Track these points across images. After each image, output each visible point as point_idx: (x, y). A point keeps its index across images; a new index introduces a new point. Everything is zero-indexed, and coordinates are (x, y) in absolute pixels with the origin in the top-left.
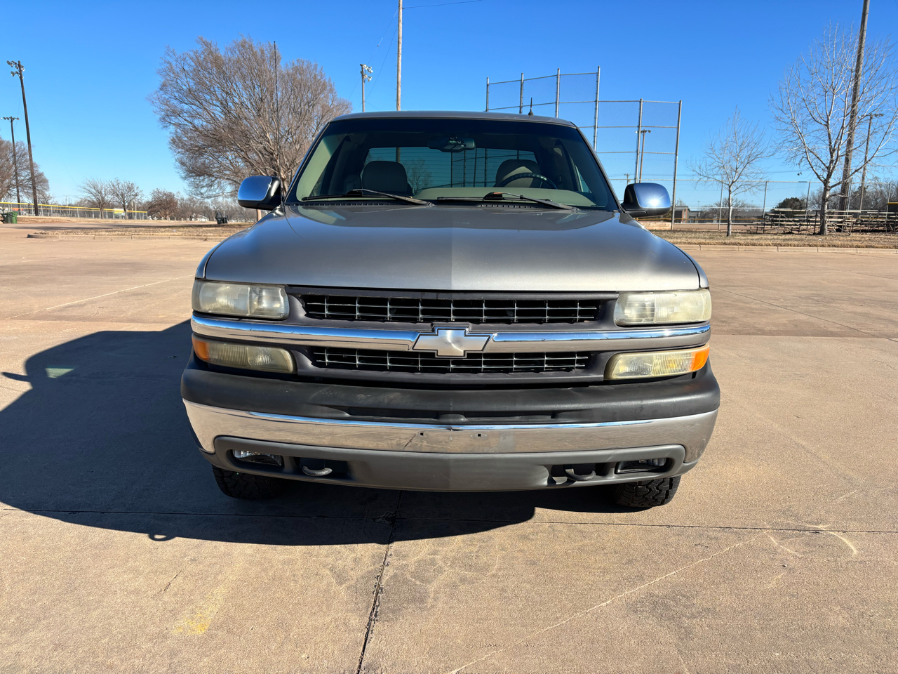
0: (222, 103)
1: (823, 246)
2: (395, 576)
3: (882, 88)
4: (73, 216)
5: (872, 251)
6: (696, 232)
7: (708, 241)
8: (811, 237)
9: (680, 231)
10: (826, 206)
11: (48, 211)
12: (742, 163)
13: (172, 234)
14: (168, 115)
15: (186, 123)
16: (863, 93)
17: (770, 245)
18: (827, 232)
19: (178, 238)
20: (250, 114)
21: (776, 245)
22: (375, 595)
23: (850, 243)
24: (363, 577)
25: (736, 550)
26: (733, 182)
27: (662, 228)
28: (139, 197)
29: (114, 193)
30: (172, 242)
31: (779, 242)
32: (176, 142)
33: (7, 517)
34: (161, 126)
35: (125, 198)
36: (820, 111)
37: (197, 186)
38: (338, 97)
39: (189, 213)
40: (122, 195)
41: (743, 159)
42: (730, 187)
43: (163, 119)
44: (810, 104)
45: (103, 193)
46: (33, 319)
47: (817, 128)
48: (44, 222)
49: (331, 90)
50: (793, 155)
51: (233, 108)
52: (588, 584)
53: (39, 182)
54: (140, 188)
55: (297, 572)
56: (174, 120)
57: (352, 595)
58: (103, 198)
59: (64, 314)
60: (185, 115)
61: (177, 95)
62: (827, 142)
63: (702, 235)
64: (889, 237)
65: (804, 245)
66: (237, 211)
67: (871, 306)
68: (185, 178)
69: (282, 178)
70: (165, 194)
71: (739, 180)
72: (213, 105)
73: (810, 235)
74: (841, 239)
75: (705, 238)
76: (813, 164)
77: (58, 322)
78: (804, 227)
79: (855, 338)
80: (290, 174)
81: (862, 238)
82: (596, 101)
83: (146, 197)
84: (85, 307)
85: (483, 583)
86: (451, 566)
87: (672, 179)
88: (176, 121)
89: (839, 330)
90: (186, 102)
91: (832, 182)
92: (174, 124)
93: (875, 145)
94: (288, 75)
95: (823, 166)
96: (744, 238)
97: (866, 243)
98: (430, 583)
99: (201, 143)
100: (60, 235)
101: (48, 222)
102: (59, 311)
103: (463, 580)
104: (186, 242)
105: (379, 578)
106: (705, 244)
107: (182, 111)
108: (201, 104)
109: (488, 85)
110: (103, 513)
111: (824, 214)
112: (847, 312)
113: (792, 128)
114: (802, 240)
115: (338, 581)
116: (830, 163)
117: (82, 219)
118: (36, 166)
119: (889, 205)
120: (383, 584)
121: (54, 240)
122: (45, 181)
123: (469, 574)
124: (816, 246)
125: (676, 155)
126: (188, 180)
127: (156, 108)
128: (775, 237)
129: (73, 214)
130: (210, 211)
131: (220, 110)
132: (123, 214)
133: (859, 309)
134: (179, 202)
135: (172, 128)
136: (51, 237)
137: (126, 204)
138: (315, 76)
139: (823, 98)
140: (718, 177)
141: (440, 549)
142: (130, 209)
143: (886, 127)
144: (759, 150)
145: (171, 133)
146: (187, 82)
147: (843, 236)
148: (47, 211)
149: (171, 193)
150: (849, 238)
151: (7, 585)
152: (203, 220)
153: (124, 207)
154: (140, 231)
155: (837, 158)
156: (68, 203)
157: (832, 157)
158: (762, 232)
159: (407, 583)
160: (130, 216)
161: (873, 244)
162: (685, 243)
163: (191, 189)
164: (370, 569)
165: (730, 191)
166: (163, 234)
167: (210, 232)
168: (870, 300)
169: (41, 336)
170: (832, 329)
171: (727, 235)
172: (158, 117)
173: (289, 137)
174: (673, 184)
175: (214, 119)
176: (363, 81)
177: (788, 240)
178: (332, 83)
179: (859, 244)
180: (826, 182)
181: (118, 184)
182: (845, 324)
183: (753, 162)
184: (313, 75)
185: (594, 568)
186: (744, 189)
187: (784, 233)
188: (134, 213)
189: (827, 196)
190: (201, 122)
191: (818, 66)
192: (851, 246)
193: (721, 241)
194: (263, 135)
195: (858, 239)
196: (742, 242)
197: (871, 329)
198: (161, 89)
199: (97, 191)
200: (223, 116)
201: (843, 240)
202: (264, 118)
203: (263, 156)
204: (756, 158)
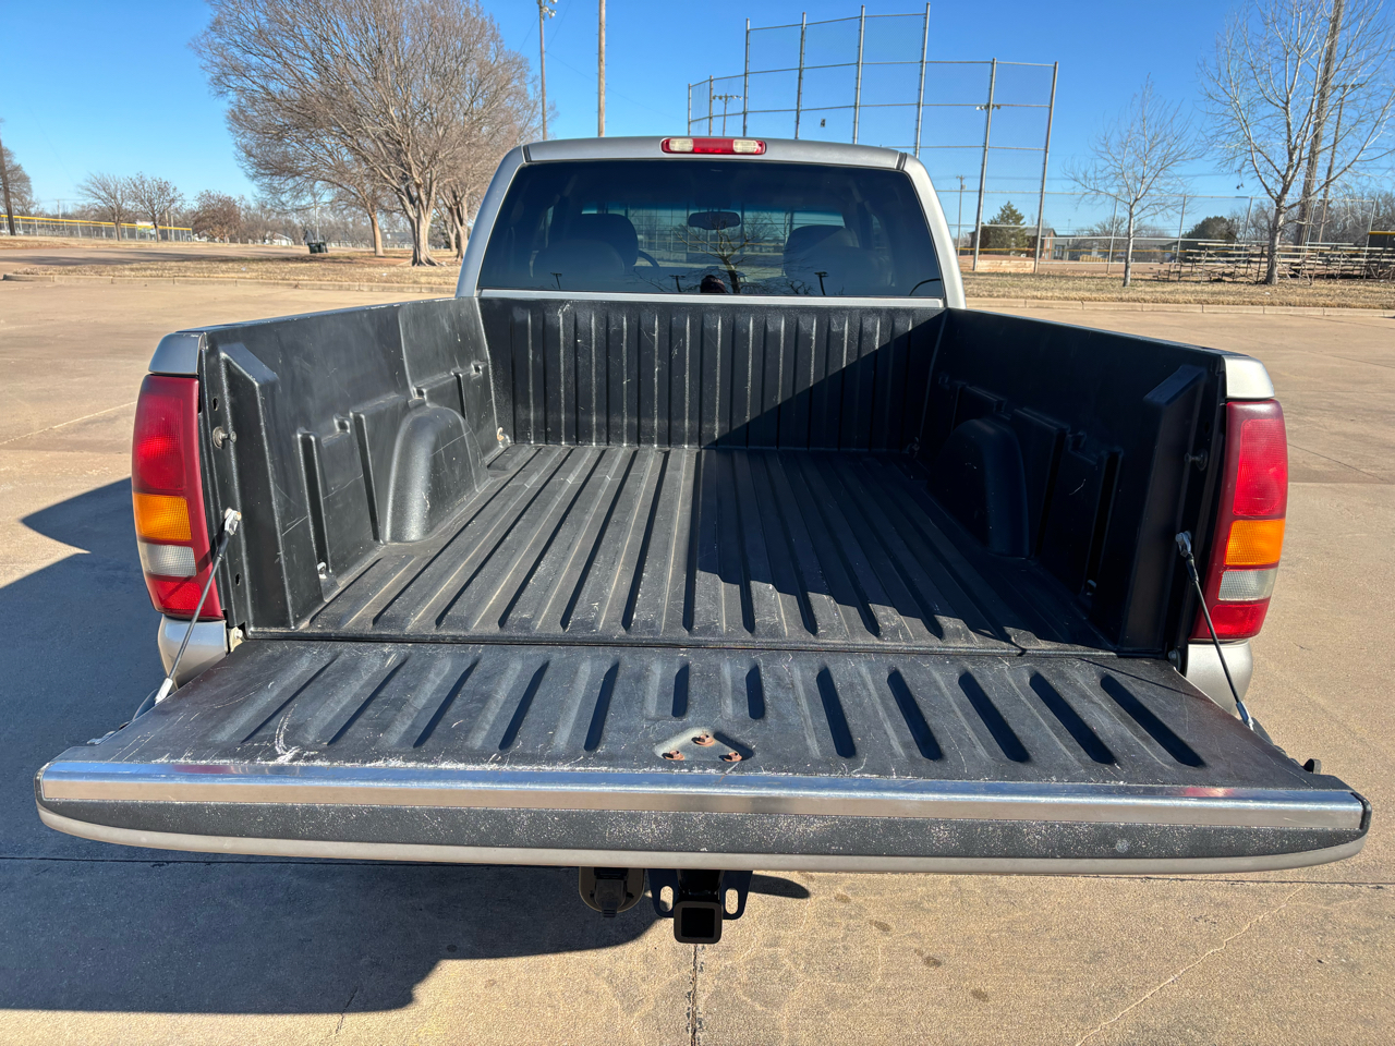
0: (313, 54)
1: (1272, 304)
2: (717, 994)
3: (1376, 49)
4: (71, 234)
5: (1346, 312)
6: (1074, 278)
7: (1095, 295)
8: (1252, 289)
9: (1048, 276)
10: (1278, 239)
11: (30, 226)
12: (1152, 168)
13: (241, 275)
14: (225, 74)
15: (255, 87)
16: (1345, 57)
17: (1190, 302)
18: (1276, 279)
19: (251, 284)
20: (363, 74)
21: (1200, 302)
22: (690, 1034)
23: (1313, 300)
24: (665, 997)
25: (1262, 929)
26: (1136, 200)
27: (1021, 271)
28: (178, 204)
29: (136, 198)
30: (240, 291)
31: (1205, 297)
32: (238, 119)
33: (47, 876)
34: (214, 92)
35: (156, 208)
36: (1276, 84)
37: (275, 191)
38: (506, 49)
39: (261, 232)
40: (150, 201)
41: (1154, 163)
42: (1131, 207)
43: (217, 81)
44: (1261, 72)
45: (119, 197)
46: (34, 448)
47: (1272, 112)
48: (26, 248)
49: (494, 37)
50: (1232, 155)
51: (332, 62)
52: (1037, 1006)
53: (16, 181)
54: (179, 190)
55: (554, 989)
56: (234, 81)
57: (654, 1038)
58: (119, 207)
59: (84, 437)
60: (253, 73)
61: (238, 40)
62: (1285, 136)
63: (1083, 283)
64: (1371, 288)
65: (1244, 303)
66: (339, 228)
67: (1366, 421)
68: (254, 177)
69: (416, 183)
70: (220, 200)
71: (1147, 197)
72: (300, 57)
73: (1250, 284)
74: (1299, 290)
75: (1089, 290)
76: (1261, 170)
77: (77, 454)
78: (1242, 271)
79: (1356, 485)
80: (429, 175)
81: (1331, 289)
82: (922, 61)
83: (190, 203)
84: (118, 422)
85: (865, 1005)
86: (806, 970)
87: (1039, 191)
88: (239, 83)
89: (1328, 469)
90: (255, 51)
91: (1289, 199)
92: (236, 89)
93: (1358, 143)
94: (423, 8)
95: (1276, 174)
96: (1151, 289)
97: (1337, 300)
98: (777, 1006)
99: (280, 120)
100: (58, 277)
101: (32, 247)
102: (74, 432)
103: (831, 1000)
104: (265, 291)
105: (692, 996)
106: (1090, 300)
107: (248, 67)
108: (280, 55)
109: (747, 32)
110: (209, 863)
111: (1274, 251)
112: (1332, 434)
113: (1230, 112)
114: (1239, 293)
115: (626, 1005)
116: (1288, 170)
117: (86, 240)
118: (9, 154)
119: (1372, 235)
120: (700, 1010)
121: (49, 285)
122: (25, 179)
123: (841, 988)
124: (1261, 304)
125: (1046, 152)
126: (259, 181)
127: (205, 61)
128: (1198, 288)
129: (72, 231)
130: (295, 227)
131: (311, 66)
132: (153, 232)
133: (1350, 428)
134: (243, 213)
135: (232, 96)
136: (41, 279)
137: (158, 216)
138: (467, 10)
139: (1283, 63)
140: (1113, 191)
141: (783, 933)
142: (164, 224)
143: (1378, 113)
144: (1180, 148)
145: (231, 102)
146: (256, 17)
147: (1300, 286)
148: (28, 228)
149: (230, 198)
150: (1311, 291)
151: (66, 1024)
152: (284, 243)
153: (153, 219)
154: (187, 269)
155: (1299, 163)
156: (61, 212)
157: (1291, 159)
158: (1177, 279)
159: (740, 1008)
160: (165, 236)
161: (1349, 301)
162: (1059, 298)
163: (265, 196)
164: (674, 977)
165: (1131, 214)
166: (226, 275)
167: (301, 272)
168: (1364, 410)
169: (52, 485)
170: (1317, 467)
171: (1124, 285)
172: (208, 76)
173: (426, 113)
174: (1039, 199)
175: (302, 81)
176: (542, 17)
177: (1219, 293)
178: (495, 24)
179: (1328, 302)
180: (1279, 200)
181: (143, 183)
182: (1334, 457)
183: (1170, 167)
184: (464, 9)
185: (1041, 972)
186: (1153, 212)
187: (1211, 281)
188: (171, 231)
189: (1281, 222)
190: (279, 85)
191: (1278, 11)
192: (1315, 305)
193: (1114, 296)
194: (383, 110)
195: (1325, 292)
196: (1147, 297)
197: (1376, 466)
198: (213, 29)
199: (110, 194)
200: (315, 76)
201: (1302, 294)
202: (384, 80)
203: (384, 145)
204: (1175, 160)
